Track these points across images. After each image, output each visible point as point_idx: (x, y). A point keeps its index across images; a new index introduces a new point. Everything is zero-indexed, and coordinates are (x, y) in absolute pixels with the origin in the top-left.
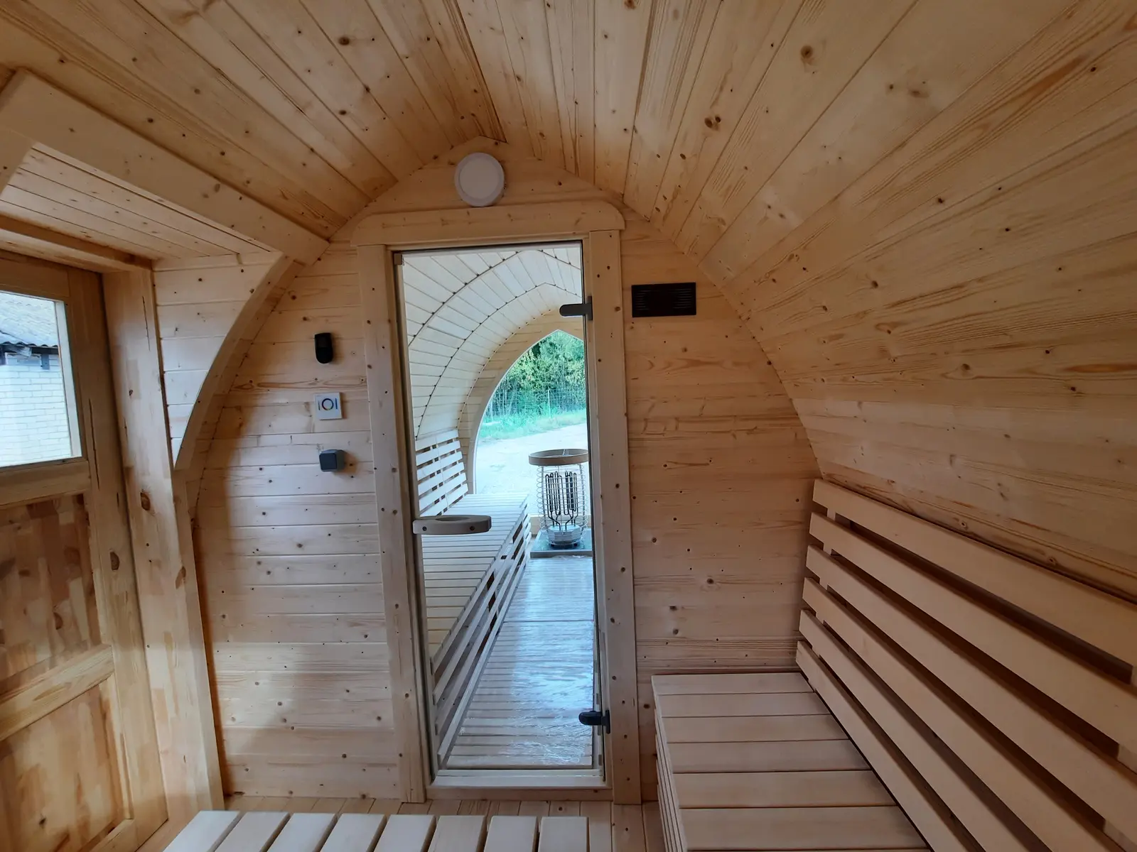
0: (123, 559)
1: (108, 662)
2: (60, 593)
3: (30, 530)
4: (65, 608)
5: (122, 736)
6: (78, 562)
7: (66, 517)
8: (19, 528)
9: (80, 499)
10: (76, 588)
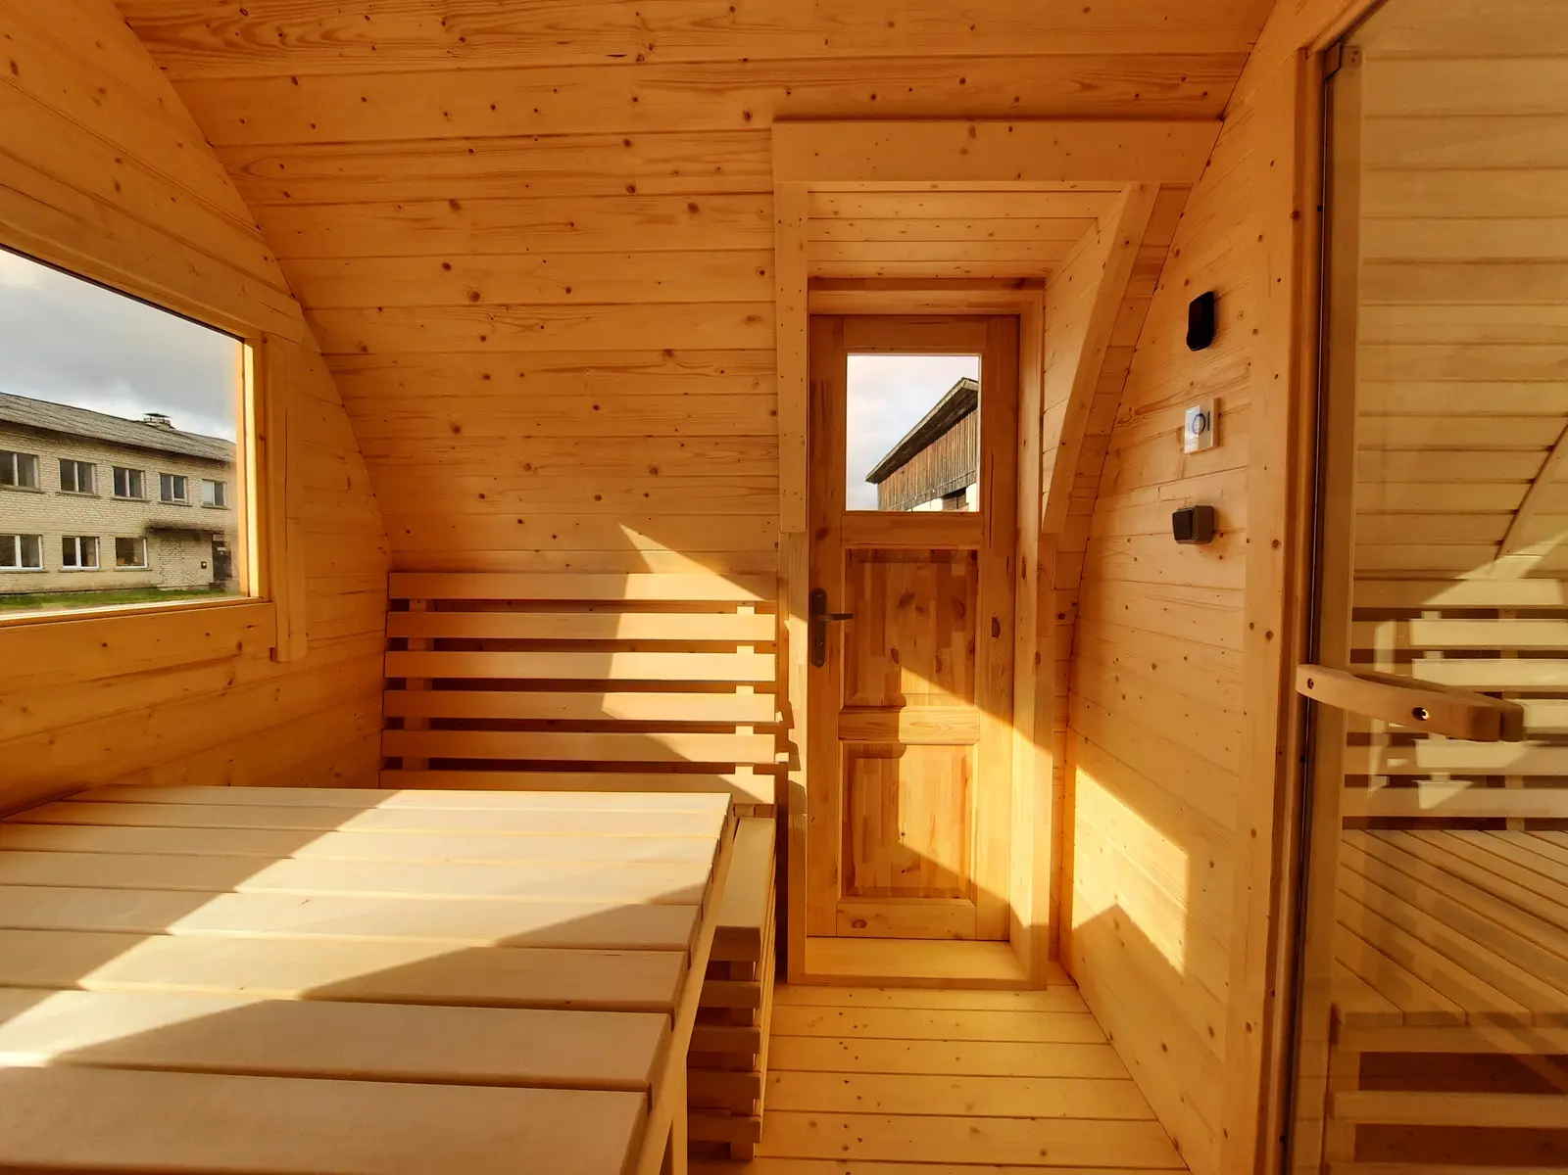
0: (1005, 629)
1: (974, 728)
2: (943, 641)
3: (929, 573)
4: (946, 657)
5: (977, 811)
6: (963, 615)
7: (958, 570)
8: (920, 568)
9: (974, 554)
10: (959, 640)
